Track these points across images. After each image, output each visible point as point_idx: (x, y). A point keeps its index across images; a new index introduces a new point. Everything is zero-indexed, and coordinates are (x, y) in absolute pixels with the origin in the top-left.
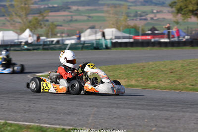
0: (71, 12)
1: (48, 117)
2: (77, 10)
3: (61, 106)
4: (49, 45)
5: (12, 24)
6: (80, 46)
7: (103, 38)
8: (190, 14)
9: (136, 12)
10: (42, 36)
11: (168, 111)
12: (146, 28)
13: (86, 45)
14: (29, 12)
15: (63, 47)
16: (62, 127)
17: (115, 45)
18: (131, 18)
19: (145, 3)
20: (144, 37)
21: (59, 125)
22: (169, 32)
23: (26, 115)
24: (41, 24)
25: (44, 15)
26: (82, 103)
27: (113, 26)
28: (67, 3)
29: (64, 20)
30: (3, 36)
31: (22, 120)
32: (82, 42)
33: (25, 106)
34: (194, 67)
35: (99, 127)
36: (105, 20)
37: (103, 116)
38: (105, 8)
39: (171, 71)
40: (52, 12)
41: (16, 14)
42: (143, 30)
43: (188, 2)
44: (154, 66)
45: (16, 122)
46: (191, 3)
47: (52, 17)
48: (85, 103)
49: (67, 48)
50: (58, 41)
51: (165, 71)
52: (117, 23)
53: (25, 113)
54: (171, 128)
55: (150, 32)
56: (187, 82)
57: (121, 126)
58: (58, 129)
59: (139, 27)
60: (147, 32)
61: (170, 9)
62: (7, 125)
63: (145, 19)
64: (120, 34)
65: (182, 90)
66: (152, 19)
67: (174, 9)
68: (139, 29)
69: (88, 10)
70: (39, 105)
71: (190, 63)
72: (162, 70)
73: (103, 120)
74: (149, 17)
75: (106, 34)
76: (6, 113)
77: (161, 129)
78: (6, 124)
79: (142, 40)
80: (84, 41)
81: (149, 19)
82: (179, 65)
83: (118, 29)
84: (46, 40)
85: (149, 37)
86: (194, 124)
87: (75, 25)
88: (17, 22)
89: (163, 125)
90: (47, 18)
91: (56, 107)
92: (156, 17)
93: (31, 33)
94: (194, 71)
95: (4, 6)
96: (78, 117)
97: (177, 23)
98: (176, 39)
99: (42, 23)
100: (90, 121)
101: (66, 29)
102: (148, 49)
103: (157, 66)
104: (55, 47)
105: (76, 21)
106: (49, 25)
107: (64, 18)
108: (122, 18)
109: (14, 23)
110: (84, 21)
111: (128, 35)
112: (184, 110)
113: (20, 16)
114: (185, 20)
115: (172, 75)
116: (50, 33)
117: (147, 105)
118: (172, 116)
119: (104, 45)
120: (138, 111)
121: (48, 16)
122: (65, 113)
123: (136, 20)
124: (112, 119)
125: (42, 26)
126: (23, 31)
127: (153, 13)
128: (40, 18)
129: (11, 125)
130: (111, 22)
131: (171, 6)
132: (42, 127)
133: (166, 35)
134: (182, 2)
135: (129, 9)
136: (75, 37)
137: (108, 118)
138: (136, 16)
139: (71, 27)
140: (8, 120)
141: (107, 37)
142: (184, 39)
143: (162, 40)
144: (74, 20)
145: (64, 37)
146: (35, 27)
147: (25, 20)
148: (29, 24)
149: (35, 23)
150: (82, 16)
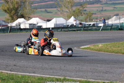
0: (102, 4)
1: (93, 75)
2: (106, 3)
3: (100, 67)
4: (88, 27)
5: (61, 13)
6: (110, 28)
13: (113, 27)
15: (98, 28)
16: (103, 81)
21: (101, 80)
25: (84, 7)
26: (114, 65)
29: (97, 10)
30: (56, 21)
31: (75, 77)
33: (76, 68)
40: (89, 4)
41: (64, 6)
45: (71, 78)
47: (90, 8)
48: (116, 66)
49: (101, 30)
50: (94, 25)
53: (77, 72)
70: (85, 67)
76: (63, 72)
78: (65, 79)
84: (85, 24)
87: (105, 14)
88: (65, 12)
91: (97, 68)
96: (113, 75)
100: (122, 77)
101: (99, 16)
104: (92, 28)
107: (97, 9)
109: (63, 12)
110: (111, 11)
113: (67, 8)
116: (88, 19)
121: (87, 7)
122: (103, 72)
125: (82, 14)
128: (81, 9)
129: (68, 80)
132: (89, 81)
140: (66, 77)
144: (104, 10)
145: (98, 22)
146: (77, 15)
147: (70, 10)
148: (73, 13)
149: (78, 12)
150: (110, 7)
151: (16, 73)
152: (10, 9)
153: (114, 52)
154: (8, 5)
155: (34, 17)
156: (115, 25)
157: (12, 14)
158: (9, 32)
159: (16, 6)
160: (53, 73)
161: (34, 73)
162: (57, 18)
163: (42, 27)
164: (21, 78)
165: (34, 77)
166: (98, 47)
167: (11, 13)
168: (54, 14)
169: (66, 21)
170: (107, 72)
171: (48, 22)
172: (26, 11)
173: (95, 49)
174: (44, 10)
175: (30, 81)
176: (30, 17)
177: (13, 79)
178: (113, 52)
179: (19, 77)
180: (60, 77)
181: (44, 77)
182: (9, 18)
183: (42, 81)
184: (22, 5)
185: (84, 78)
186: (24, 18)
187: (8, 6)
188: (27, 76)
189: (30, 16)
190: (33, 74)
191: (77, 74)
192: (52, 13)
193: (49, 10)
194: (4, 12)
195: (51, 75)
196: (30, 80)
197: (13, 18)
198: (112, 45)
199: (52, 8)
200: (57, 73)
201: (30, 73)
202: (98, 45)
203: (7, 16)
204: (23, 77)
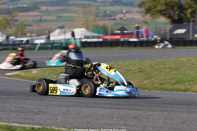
0: (40, 12)
1: (18, 116)
2: (47, 10)
4: (19, 44)
6: (50, 46)
7: (73, 38)
8: (159, 14)
9: (105, 12)
10: (12, 36)
11: (136, 110)
12: (115, 28)
13: (55, 45)
15: (33, 47)
16: (32, 126)
17: (85, 44)
18: (101, 18)
19: (114, 3)
20: (113, 37)
21: (29, 124)
22: (138, 32)
24: (10, 24)
25: (14, 15)
27: (82, 26)
28: (37, 3)
29: (34, 20)
32: (52, 42)
34: (163, 67)
35: (68, 126)
36: (74, 20)
37: (72, 115)
38: (75, 8)
39: (140, 70)
40: (21, 12)
42: (112, 30)
43: (156, 2)
44: (123, 65)
46: (160, 4)
47: (21, 17)
48: (54, 103)
49: (37, 49)
50: (27, 41)
51: (134, 70)
52: (86, 23)
54: (140, 126)
55: (119, 32)
56: (155, 81)
57: (90, 125)
58: (28, 128)
59: (108, 27)
60: (116, 32)
61: (139, 9)
63: (114, 19)
64: (89, 34)
65: (150, 90)
66: (121, 19)
67: (143, 9)
68: (108, 29)
69: (57, 10)
70: (8, 105)
71: (159, 63)
72: (131, 70)
73: (72, 120)
74: (118, 17)
75: (76, 34)
77: (130, 128)
79: (111, 39)
80: (54, 41)
81: (118, 19)
82: (148, 64)
83: (88, 28)
84: (15, 40)
85: (118, 37)
86: (162, 123)
87: (44, 25)
89: (132, 124)
90: (16, 18)
91: (25, 106)
92: (125, 17)
94: (162, 70)
96: (47, 116)
97: (146, 23)
98: (145, 39)
99: (11, 23)
101: (35, 29)
102: (117, 49)
103: (126, 66)
104: (25, 47)
105: (45, 20)
106: (18, 25)
107: (33, 18)
108: (91, 18)
110: (53, 21)
111: (97, 35)
112: (153, 109)
114: (154, 20)
115: (141, 74)
116: (20, 33)
117: (115, 104)
118: (140, 115)
120: (107, 110)
121: (17, 16)
123: (105, 20)
124: (81, 118)
125: (12, 25)
127: (122, 13)
128: (10, 18)
130: (81, 22)
131: (140, 6)
132: (11, 126)
133: (135, 35)
134: (151, 2)
135: (98, 9)
136: (44, 37)
137: (77, 117)
138: (105, 15)
139: (41, 27)
141: (77, 37)
142: (153, 39)
143: (131, 40)
144: (43, 19)
145: (34, 37)
146: (4, 27)
149: (5, 23)
150: (52, 16)
156: (57, 42)
166: (32, 74)
170: (39, 113)
173: (26, 77)
198: (52, 71)
202: (31, 71)
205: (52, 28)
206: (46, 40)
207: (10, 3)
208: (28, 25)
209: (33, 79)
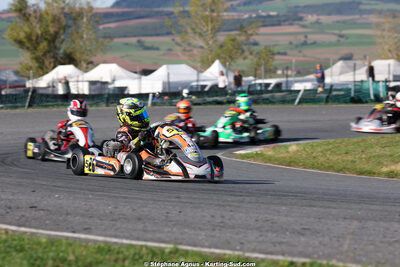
0: (304, 26)
1: (261, 239)
2: (317, 22)
3: (286, 216)
4: (261, 92)
5: (184, 50)
6: (324, 96)
7: (371, 79)
13: (334, 93)
14: (220, 26)
15: (289, 97)
16: (289, 259)
21: (283, 254)
23: (217, 233)
24: (243, 51)
25: (249, 32)
26: (328, 210)
27: (390, 55)
28: (297, 7)
29: (291, 43)
30: (168, 74)
31: (207, 244)
32: (328, 87)
33: (213, 216)
35: (364, 259)
37: (371, 238)
38: (373, 19)
40: (264, 26)
41: (193, 29)
45: (195, 249)
47: (265, 36)
48: (334, 211)
49: (297, 100)
50: (278, 86)
52: (397, 49)
53: (214, 230)
58: (281, 263)
62: (177, 255)
69: (338, 22)
70: (241, 215)
73: (371, 247)
76: (175, 229)
78: (175, 252)
80: (332, 86)
84: (253, 82)
87: (311, 53)
88: (195, 47)
90: (254, 38)
91: (276, 218)
93: (223, 69)
95: (170, 14)
96: (321, 239)
99: (245, 48)
100: (346, 247)
101: (294, 61)
104: (273, 97)
105: (314, 43)
106: (259, 53)
107: (291, 38)
109: (188, 48)
110: (330, 44)
113: (201, 35)
116: (262, 68)
119: (372, 93)
121: (257, 34)
122: (294, 232)
124: (390, 244)
125: (247, 53)
126: (207, 64)
128: (243, 38)
129: (186, 254)
130: (386, 47)
136: (312, 76)
137: (382, 242)
140: (181, 244)
141: (377, 78)
144: (309, 42)
145: (291, 76)
146: (230, 57)
147: (211, 42)
148: (219, 51)
149: (231, 48)
150: (327, 34)
151: (34, 230)
152: (34, 38)
153: (332, 167)
154: (29, 26)
155: (105, 62)
156: (339, 88)
157: (39, 54)
158: (27, 104)
159: (52, 30)
160: (145, 231)
161: (87, 230)
162: (171, 66)
163: (126, 92)
164: (45, 248)
165: (84, 244)
166: (288, 152)
167: (35, 48)
168: (164, 55)
169: (198, 75)
170: (304, 231)
171: (144, 78)
172: (81, 43)
173: (276, 160)
174: (133, 40)
175: (71, 257)
176: (91, 63)
177: (21, 250)
178: (330, 168)
179: (39, 244)
180: (163, 245)
181: (116, 243)
182: (30, 64)
183: (107, 257)
184: (69, 27)
185: (234, 249)
186: (76, 66)
187: (27, 29)
188: (64, 241)
189: (93, 59)
190: (83, 236)
191: (213, 236)
192: (157, 49)
193: (148, 40)
194: (16, 47)
195: (138, 239)
196: (73, 252)
197: (43, 63)
198: (326, 147)
199: (158, 35)
200: (154, 231)
201: (74, 232)
202: (286, 147)
203: (25, 58)
204: (52, 244)
205: (329, 59)
206: (316, 83)
207: (241, 8)
208: (279, 53)
209: (290, 162)
